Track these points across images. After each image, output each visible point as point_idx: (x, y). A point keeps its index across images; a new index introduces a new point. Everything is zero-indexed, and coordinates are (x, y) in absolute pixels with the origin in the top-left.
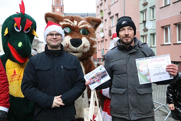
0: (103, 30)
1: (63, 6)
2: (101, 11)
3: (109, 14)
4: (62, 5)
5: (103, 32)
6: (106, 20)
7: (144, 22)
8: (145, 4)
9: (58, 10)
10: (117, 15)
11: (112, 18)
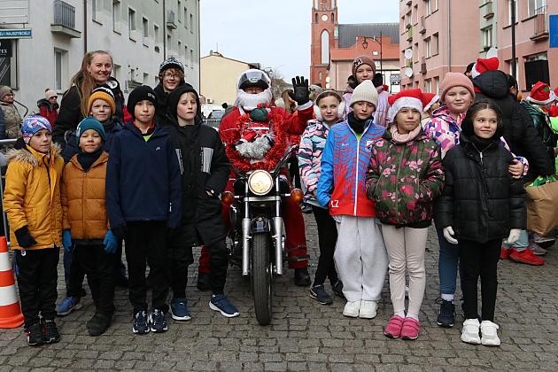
0: (411, 64)
1: (336, 8)
2: (409, 27)
3: (423, 32)
4: (333, 7)
5: (411, 67)
6: (417, 44)
7: (487, 49)
8: (490, 16)
9: (325, 18)
10: (436, 35)
11: (427, 40)
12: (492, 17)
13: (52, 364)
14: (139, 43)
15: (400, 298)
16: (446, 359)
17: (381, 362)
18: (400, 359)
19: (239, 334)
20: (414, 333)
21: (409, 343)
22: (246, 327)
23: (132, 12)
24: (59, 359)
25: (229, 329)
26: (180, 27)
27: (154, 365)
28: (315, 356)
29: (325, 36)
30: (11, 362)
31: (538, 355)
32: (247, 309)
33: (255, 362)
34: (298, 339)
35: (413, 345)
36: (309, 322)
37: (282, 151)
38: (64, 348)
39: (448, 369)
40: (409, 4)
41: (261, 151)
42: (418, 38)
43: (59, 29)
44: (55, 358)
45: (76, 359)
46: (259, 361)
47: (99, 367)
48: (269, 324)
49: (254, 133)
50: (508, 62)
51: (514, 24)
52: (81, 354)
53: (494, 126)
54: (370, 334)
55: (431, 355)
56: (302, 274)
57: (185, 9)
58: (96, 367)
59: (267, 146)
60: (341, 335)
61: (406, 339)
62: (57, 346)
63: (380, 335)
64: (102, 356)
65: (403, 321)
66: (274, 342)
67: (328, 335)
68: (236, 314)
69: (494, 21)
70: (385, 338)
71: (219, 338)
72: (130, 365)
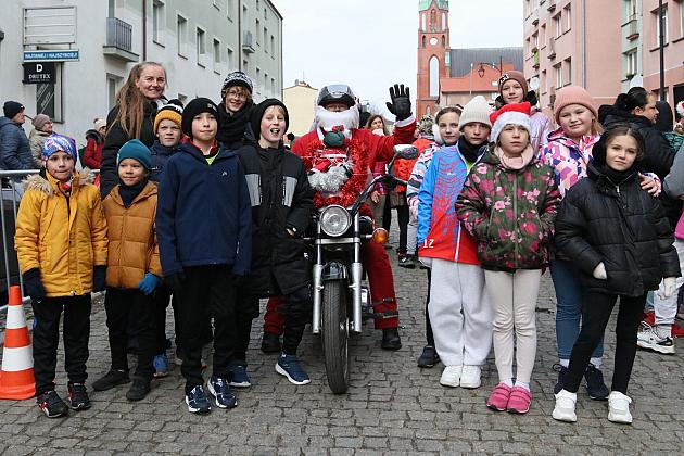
1: (448, 30)
2: (535, 51)
3: (553, 57)
4: (444, 28)
6: (545, 72)
7: (630, 77)
8: (634, 37)
9: (434, 42)
10: (568, 60)
11: (557, 67)
12: (637, 37)
13: (78, 435)
14: (210, 69)
15: (506, 362)
16: (562, 436)
17: (480, 439)
18: (505, 436)
19: (307, 404)
20: (523, 406)
21: (517, 416)
22: (317, 396)
23: (200, 32)
24: (86, 429)
25: (296, 398)
26: (258, 51)
27: (201, 438)
28: (398, 430)
29: (434, 63)
30: (29, 432)
31: (679, 433)
32: (320, 376)
33: (324, 436)
34: (379, 410)
35: (523, 420)
36: (395, 392)
37: (362, 183)
38: (94, 417)
39: (565, 448)
40: (536, 23)
41: (335, 184)
42: (546, 64)
43: (113, 51)
44: (82, 428)
45: (106, 430)
46: (329, 435)
47: (133, 439)
48: (344, 393)
49: (328, 162)
50: (656, 92)
51: (663, 46)
52: (113, 424)
53: (631, 158)
54: (469, 407)
55: (543, 432)
56: (390, 336)
57: (265, 30)
58: (130, 438)
59: (343, 176)
60: (431, 407)
61: (513, 412)
62: (86, 414)
63: (481, 408)
64: (139, 427)
65: (510, 391)
66: (349, 413)
67: (417, 406)
68: (306, 381)
69: (638, 43)
70: (488, 411)
71: (282, 409)
72: (172, 437)
